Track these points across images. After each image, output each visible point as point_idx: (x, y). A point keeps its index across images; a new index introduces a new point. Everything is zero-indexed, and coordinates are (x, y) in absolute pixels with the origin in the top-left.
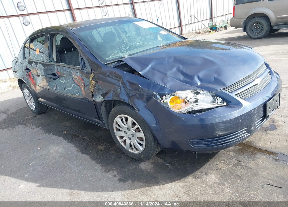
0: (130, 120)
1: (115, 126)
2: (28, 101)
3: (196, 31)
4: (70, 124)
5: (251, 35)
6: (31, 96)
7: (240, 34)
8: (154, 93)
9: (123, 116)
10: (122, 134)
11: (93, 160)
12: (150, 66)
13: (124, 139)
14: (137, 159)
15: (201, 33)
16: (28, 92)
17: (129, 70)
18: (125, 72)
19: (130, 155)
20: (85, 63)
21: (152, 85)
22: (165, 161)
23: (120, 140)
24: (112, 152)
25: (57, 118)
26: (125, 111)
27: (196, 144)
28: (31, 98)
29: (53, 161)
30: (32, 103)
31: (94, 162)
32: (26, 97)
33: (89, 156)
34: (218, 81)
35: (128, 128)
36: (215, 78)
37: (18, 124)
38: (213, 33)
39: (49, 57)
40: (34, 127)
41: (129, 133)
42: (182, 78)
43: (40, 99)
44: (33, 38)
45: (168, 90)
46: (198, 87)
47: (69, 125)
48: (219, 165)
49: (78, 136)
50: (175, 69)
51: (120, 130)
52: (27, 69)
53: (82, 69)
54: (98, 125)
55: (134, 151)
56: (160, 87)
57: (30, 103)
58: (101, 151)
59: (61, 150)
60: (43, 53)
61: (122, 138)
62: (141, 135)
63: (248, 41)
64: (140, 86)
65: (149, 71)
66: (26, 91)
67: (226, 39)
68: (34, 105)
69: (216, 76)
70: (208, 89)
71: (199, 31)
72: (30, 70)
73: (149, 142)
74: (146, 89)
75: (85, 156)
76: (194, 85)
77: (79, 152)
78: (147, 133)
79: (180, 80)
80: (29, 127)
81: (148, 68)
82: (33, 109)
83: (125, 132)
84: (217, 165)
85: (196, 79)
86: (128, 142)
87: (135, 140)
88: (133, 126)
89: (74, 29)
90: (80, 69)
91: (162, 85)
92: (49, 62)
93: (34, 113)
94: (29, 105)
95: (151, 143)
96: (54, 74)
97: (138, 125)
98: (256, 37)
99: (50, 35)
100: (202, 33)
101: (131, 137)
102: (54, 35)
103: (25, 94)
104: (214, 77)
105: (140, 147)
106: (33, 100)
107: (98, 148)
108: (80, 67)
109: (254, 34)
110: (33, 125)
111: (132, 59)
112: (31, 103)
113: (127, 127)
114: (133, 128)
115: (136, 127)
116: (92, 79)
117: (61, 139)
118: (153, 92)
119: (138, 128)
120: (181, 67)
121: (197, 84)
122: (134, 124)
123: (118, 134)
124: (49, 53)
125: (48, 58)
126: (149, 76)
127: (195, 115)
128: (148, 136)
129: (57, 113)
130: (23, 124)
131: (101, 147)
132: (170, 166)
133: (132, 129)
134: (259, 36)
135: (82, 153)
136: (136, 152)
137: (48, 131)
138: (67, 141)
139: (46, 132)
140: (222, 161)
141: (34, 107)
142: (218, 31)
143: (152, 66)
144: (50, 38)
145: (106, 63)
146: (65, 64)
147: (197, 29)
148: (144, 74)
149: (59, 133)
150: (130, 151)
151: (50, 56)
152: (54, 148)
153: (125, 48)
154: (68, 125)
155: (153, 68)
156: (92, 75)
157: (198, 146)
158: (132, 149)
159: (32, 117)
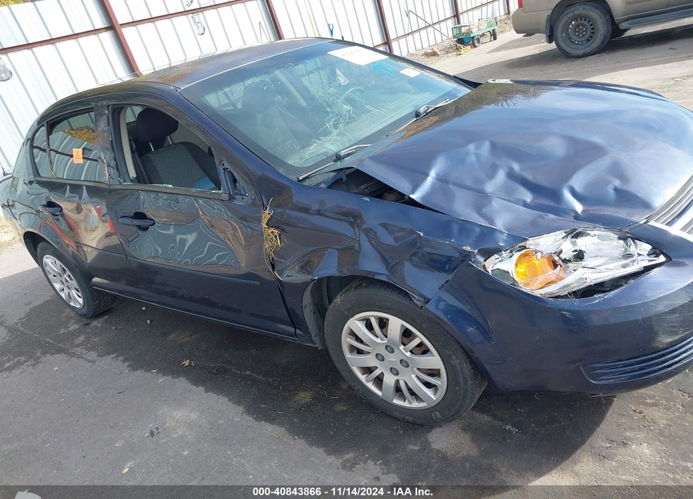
0: (396, 325)
1: (346, 340)
2: (57, 286)
3: (424, 51)
4: (190, 336)
5: (569, 50)
6: (68, 272)
7: (534, 49)
8: (468, 249)
9: (373, 315)
10: (370, 361)
11: (296, 437)
12: (433, 174)
13: (377, 373)
14: (420, 423)
15: (438, 55)
16: (58, 262)
17: (372, 190)
18: (367, 199)
19: (397, 414)
20: (235, 181)
21: (455, 228)
22: (495, 417)
23: (362, 378)
24: (341, 407)
25: (148, 322)
26: (381, 302)
27: (602, 375)
28: (68, 279)
29: (185, 453)
30: (74, 292)
31: (300, 444)
32: (51, 277)
33: (279, 425)
34: (626, 198)
35: (386, 346)
36: (616, 189)
37: (47, 353)
38: (467, 51)
39: (118, 169)
40: (93, 355)
41: (393, 359)
42: (528, 197)
43: (96, 280)
44: (55, 120)
45: (504, 237)
46: (577, 217)
47: (189, 339)
48: (645, 412)
49: (226, 371)
50: (501, 176)
51: (360, 352)
52: (51, 204)
53: (231, 198)
54: (290, 339)
55: (410, 403)
56: (478, 230)
57: (66, 291)
58: (308, 407)
59: (194, 416)
60: (97, 161)
61: (368, 370)
62: (434, 360)
63: (564, 65)
64: (422, 234)
65: (433, 189)
66: (49, 260)
67: (508, 65)
68: (80, 295)
69: (617, 183)
70: (609, 223)
71: (432, 49)
72: (60, 207)
73: (461, 380)
74: (441, 241)
75: (269, 429)
76: (569, 214)
77: (248, 417)
78: (454, 357)
79: (525, 205)
80: (79, 357)
81: (429, 181)
82: (78, 306)
83: (377, 355)
84: (640, 413)
85: (568, 196)
86: (389, 380)
87: (413, 376)
88: (405, 340)
89: (182, 88)
90: (226, 197)
91: (484, 223)
92: (118, 183)
93: (80, 315)
94: (63, 295)
95: (465, 380)
96: (140, 216)
97: (420, 338)
98: (580, 52)
99: (110, 109)
100: (439, 53)
101: (399, 367)
102: (122, 108)
103: (47, 268)
104: (613, 187)
105: (429, 392)
106: (74, 283)
107: (296, 399)
108: (222, 193)
109: (575, 46)
110: (89, 349)
111: (377, 159)
112: (69, 291)
113: (386, 341)
114: (404, 345)
115: (416, 342)
116: (267, 224)
117: (182, 383)
118: (465, 248)
119: (421, 344)
120: (516, 167)
121: (576, 212)
122: (407, 334)
123: (355, 363)
124: (115, 160)
125: (113, 171)
126: (439, 202)
127: (598, 298)
128: (458, 366)
129: (144, 308)
130: (59, 351)
131: (304, 397)
132: (514, 430)
133: (402, 347)
134: (588, 50)
135: (258, 419)
136: (416, 405)
137: (137, 363)
138: (201, 389)
139: (134, 367)
140: (648, 401)
141: (81, 300)
142: (477, 45)
143: (437, 175)
144: (110, 117)
145: (301, 178)
146: (171, 186)
147: (426, 45)
148: (424, 198)
149: (173, 368)
150: (397, 402)
151: (119, 166)
152: (174, 414)
153: (336, 129)
154: (185, 339)
155: (442, 180)
156: (267, 212)
157: (608, 379)
158: (404, 398)
159: (76, 326)
